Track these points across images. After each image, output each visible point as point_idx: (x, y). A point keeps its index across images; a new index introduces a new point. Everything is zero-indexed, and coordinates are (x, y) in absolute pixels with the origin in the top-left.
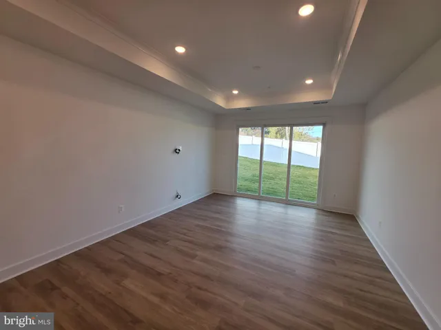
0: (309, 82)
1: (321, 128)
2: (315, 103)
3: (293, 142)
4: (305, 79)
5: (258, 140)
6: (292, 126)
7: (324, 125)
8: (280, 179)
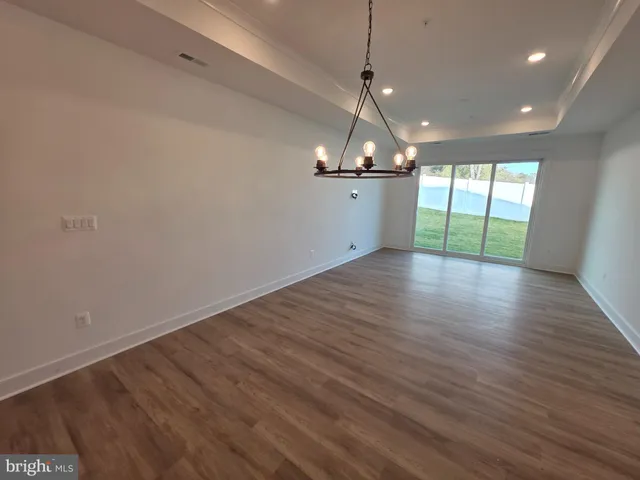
0: (526, 109)
1: (537, 164)
2: (531, 134)
3: (495, 183)
4: (520, 106)
5: (446, 182)
6: (495, 162)
7: (541, 160)
8: (465, 235)
